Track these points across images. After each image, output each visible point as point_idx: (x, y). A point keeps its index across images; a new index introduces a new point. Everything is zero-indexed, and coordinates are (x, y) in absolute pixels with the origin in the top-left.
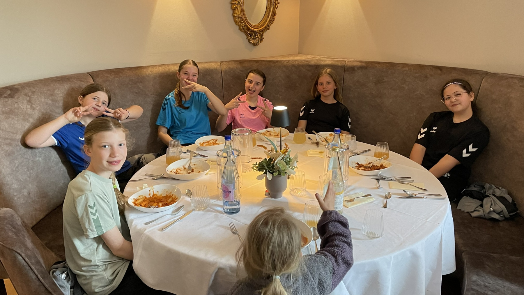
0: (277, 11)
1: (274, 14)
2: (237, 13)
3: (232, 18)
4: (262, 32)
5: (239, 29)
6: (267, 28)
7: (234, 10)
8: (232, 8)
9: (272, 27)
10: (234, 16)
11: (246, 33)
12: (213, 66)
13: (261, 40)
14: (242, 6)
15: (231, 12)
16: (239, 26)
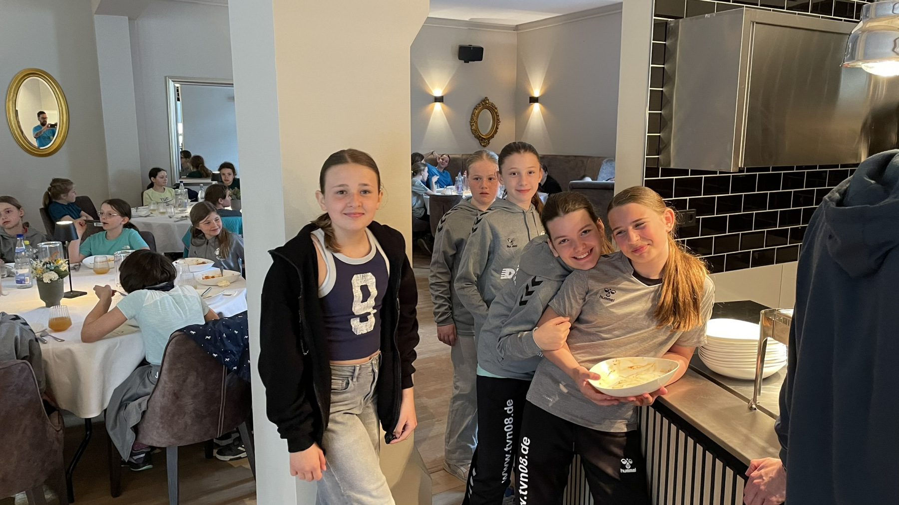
0: (500, 127)
1: (497, 128)
2: (473, 128)
3: (470, 131)
4: (489, 139)
5: (475, 137)
6: (492, 137)
7: (472, 126)
8: (470, 125)
9: (496, 136)
10: (472, 129)
11: (479, 140)
12: (457, 156)
13: (488, 144)
14: (477, 124)
15: (470, 127)
16: (475, 135)
